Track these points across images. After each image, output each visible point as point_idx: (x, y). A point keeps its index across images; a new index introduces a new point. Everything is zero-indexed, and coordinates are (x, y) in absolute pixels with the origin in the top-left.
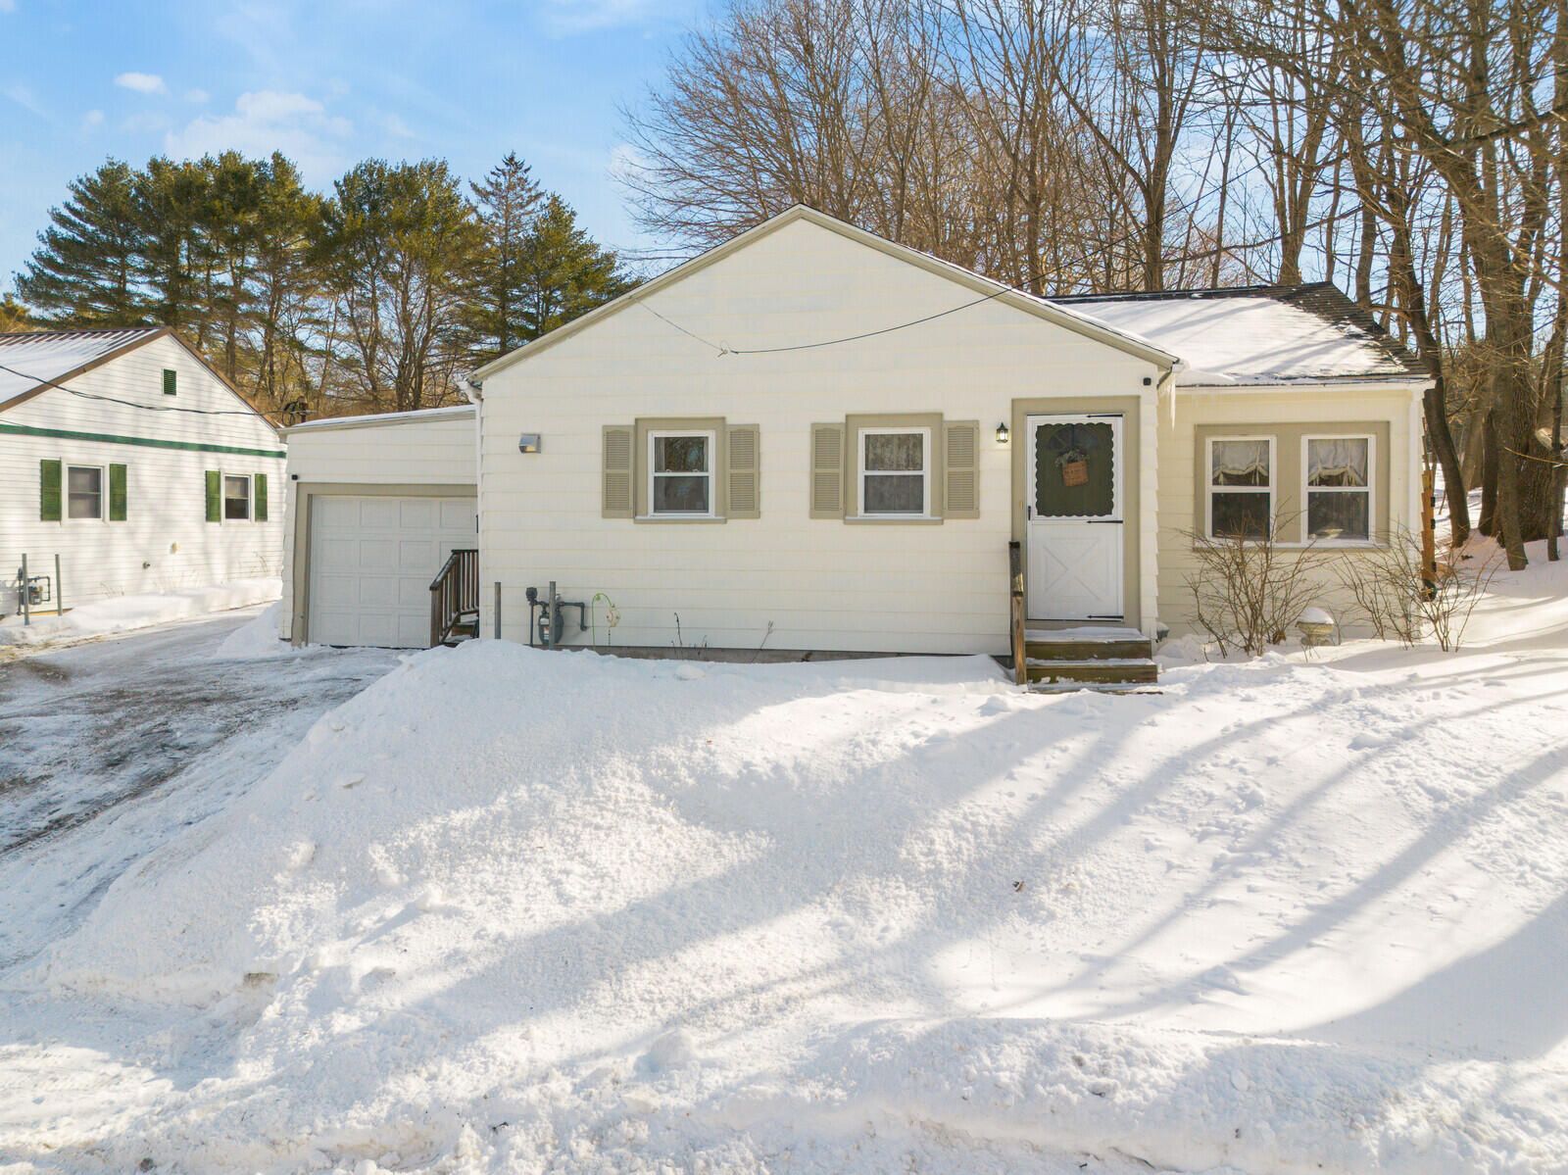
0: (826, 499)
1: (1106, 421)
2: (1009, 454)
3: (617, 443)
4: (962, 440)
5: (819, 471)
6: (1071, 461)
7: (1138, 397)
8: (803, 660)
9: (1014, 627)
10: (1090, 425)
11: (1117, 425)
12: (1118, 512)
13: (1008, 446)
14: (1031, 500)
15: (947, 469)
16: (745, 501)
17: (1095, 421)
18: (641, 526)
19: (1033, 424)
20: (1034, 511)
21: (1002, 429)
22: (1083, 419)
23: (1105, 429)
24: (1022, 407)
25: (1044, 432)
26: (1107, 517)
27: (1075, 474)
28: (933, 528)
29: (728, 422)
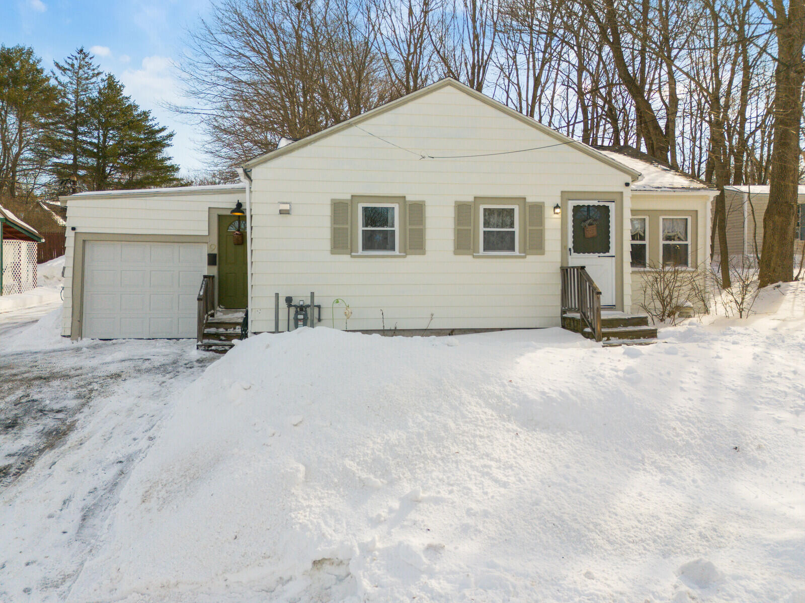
0: (463, 244)
1: (607, 204)
2: (560, 221)
3: (340, 209)
4: (536, 211)
5: (459, 228)
6: (590, 224)
7: (622, 193)
8: (450, 335)
9: (563, 312)
10: (599, 206)
11: (612, 207)
12: (612, 251)
13: (559, 216)
14: (570, 246)
15: (528, 228)
16: (416, 244)
17: (601, 204)
18: (356, 259)
19: (571, 204)
20: (572, 251)
21: (557, 207)
22: (596, 203)
23: (607, 209)
24: (566, 195)
25: (576, 209)
26: (607, 254)
27: (591, 231)
28: (521, 260)
29: (407, 199)
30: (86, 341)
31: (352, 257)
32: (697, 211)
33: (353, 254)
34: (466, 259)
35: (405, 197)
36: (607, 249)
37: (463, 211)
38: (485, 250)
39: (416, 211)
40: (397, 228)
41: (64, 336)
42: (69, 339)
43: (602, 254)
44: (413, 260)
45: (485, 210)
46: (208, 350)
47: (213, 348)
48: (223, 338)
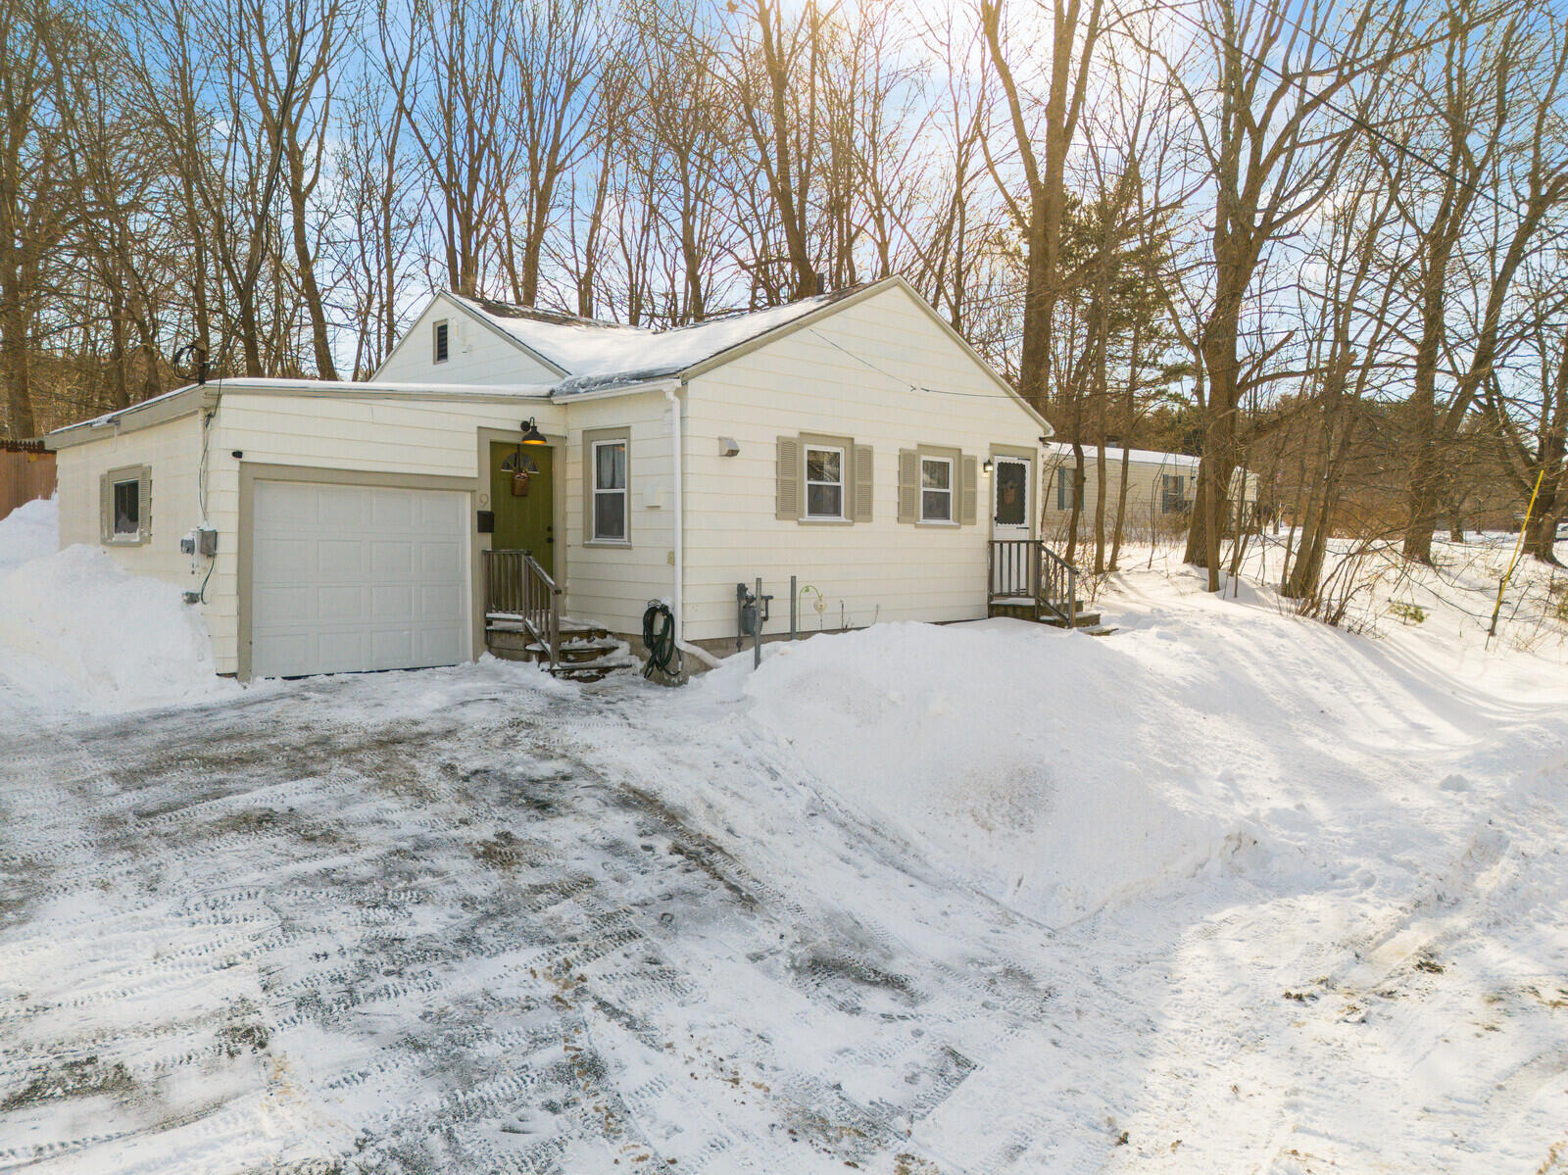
0: (905, 513)
1: (1024, 462)
2: (988, 481)
3: (788, 453)
4: (969, 467)
5: (903, 485)
6: (1011, 487)
9: (991, 598)
10: (1018, 464)
11: (1028, 465)
12: (1027, 523)
13: (987, 475)
14: (995, 514)
15: (964, 489)
16: (864, 507)
17: (1020, 462)
18: (805, 528)
19: (997, 460)
20: (996, 520)
21: (988, 463)
22: (1015, 460)
23: (1022, 467)
24: (995, 449)
25: (1001, 466)
26: (1023, 524)
27: (1012, 496)
28: (954, 531)
29: (856, 442)
30: (260, 685)
31: (800, 523)
33: (801, 520)
34: (908, 529)
35: (852, 439)
36: (1022, 520)
37: (907, 459)
38: (925, 517)
39: (864, 459)
40: (842, 483)
41: (222, 675)
42: (233, 679)
43: (1018, 524)
44: (859, 526)
45: (925, 462)
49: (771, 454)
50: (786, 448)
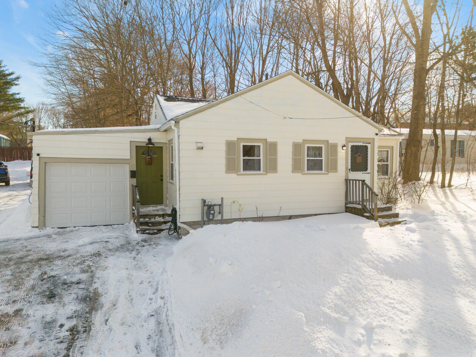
1: (367, 145)
2: (345, 154)
4: (333, 148)
5: (296, 157)
6: (359, 156)
7: (374, 139)
8: (289, 219)
9: (346, 204)
10: (363, 145)
11: (369, 146)
12: (369, 171)
13: (344, 151)
14: (350, 167)
15: (330, 158)
16: (273, 167)
17: (364, 145)
18: (240, 176)
19: (350, 144)
20: (350, 170)
21: (344, 146)
22: (361, 144)
23: (366, 147)
24: (348, 140)
25: (353, 147)
26: (366, 172)
27: (359, 159)
28: (326, 176)
29: (268, 141)
30: (48, 230)
31: (238, 175)
32: (393, 147)
33: (238, 173)
34: (298, 175)
35: (266, 139)
36: (366, 169)
37: (297, 147)
38: (308, 170)
39: (273, 147)
40: (261, 158)
41: (33, 227)
42: (37, 229)
43: (364, 172)
44: (270, 175)
45: (308, 147)
46: (144, 233)
47: (147, 232)
48: (150, 225)
49: (223, 148)
50: (230, 146)
